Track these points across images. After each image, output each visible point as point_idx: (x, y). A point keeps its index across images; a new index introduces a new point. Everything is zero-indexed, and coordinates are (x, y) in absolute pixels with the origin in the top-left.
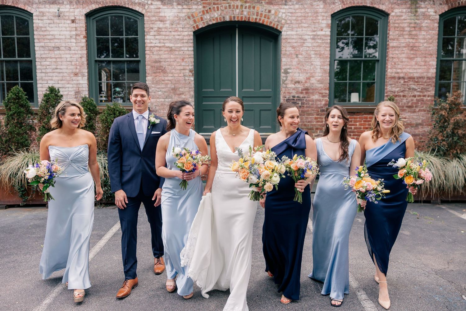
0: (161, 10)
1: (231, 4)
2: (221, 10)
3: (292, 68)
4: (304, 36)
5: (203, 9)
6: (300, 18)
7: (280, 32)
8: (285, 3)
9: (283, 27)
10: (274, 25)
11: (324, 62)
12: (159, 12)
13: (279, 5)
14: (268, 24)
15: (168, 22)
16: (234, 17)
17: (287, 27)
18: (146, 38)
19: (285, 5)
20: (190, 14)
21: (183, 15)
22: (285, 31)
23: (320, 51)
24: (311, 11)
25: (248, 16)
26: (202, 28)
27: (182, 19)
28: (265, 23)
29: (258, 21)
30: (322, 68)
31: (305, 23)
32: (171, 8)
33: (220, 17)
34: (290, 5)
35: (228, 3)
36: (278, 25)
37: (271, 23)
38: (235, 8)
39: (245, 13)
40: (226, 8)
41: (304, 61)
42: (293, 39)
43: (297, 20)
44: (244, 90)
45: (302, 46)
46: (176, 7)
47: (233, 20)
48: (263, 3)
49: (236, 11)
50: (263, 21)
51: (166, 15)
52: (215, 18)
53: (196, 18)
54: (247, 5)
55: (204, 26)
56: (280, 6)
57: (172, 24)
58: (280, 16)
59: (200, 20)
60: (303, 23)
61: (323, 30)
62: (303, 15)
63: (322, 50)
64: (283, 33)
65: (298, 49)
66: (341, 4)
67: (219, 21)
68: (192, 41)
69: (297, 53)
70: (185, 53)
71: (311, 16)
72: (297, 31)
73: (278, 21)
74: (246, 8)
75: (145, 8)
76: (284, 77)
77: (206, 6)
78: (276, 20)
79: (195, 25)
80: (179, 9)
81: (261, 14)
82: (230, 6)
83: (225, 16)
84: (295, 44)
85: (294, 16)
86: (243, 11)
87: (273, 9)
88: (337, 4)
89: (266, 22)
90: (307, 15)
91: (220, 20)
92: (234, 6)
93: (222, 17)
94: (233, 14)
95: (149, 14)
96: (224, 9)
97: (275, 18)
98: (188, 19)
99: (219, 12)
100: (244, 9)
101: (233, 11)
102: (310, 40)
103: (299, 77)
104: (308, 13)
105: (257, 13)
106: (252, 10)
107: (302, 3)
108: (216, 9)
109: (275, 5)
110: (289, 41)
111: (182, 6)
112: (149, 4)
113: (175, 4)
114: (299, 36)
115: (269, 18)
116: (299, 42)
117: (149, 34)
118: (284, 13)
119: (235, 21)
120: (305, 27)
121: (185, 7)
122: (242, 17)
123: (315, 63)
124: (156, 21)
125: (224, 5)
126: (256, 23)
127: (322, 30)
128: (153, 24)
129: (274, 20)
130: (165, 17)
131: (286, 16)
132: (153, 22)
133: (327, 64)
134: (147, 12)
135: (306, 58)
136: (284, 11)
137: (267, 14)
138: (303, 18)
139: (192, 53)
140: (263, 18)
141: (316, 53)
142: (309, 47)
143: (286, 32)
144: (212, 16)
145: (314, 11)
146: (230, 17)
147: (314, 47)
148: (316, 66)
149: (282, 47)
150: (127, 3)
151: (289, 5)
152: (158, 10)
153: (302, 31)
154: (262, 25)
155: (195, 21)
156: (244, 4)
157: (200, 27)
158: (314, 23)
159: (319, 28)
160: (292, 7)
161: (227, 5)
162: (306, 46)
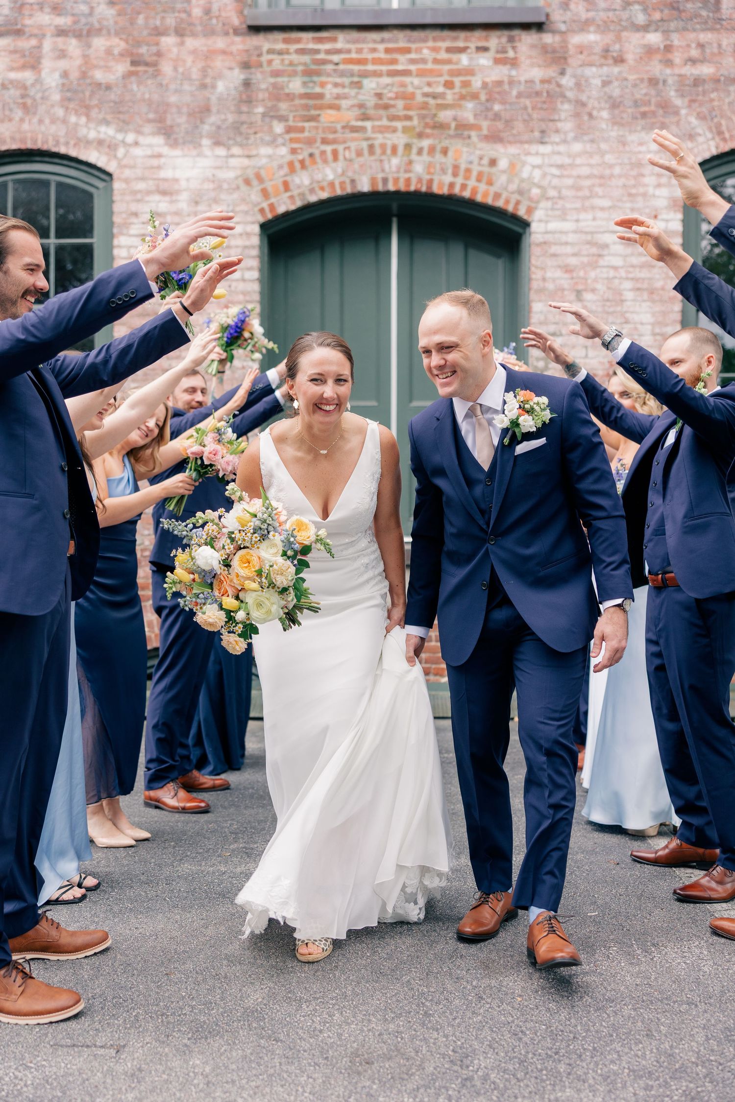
0: (163, 160)
1: (377, 143)
2: (345, 159)
3: (564, 332)
4: (599, 236)
5: (290, 157)
6: (588, 183)
7: (526, 224)
8: (542, 138)
9: (536, 208)
10: (507, 202)
11: (664, 314)
12: (159, 167)
13: (522, 142)
14: (490, 201)
15: (184, 196)
16: (385, 181)
17: (546, 209)
18: (116, 242)
19: (542, 143)
20: (250, 173)
21: (231, 175)
22: (540, 221)
23: (650, 279)
24: (620, 161)
25: (428, 177)
26: (287, 215)
27: (225, 186)
28: (479, 198)
29: (457, 190)
30: (657, 330)
31: (603, 197)
32: (194, 152)
33: (342, 179)
34: (557, 144)
35: (367, 139)
36: (518, 203)
37: (497, 196)
38: (389, 151)
39: (419, 168)
40: (359, 154)
41: (600, 309)
42: (566, 243)
43: (579, 188)
44: (415, 404)
45: (594, 265)
46: (207, 151)
47: (380, 188)
48: (475, 138)
49: (389, 161)
50: (474, 191)
51: (178, 174)
52: (325, 184)
53: (269, 185)
54: (426, 143)
55: (292, 208)
56: (526, 146)
57: (197, 203)
58: (525, 174)
59: (282, 188)
60: (597, 196)
61: (659, 217)
62: (596, 172)
63: (657, 276)
64: (534, 227)
65: (582, 274)
66: (713, 139)
67: (339, 192)
68: (255, 252)
69: (580, 287)
70: (233, 288)
71: (620, 176)
72: (577, 221)
73: (520, 192)
74: (420, 152)
75: (115, 157)
76: (538, 359)
77: (301, 149)
78: (513, 187)
79: (265, 205)
80: (218, 157)
81: (468, 171)
82: (371, 147)
83: (356, 177)
84: (573, 261)
85: (569, 176)
86: (410, 162)
87: (504, 154)
88: (701, 139)
89: (483, 194)
90: (607, 172)
91: (342, 188)
92: (383, 147)
93: (348, 181)
94: (383, 171)
95: (127, 173)
96: (353, 155)
97: (510, 181)
98: (244, 188)
99: (340, 166)
100: (414, 157)
101: (381, 161)
102: (619, 248)
103: (587, 361)
104: (611, 166)
105: (456, 168)
106: (439, 157)
107: (591, 137)
108: (330, 156)
109: (510, 143)
110: (554, 249)
111: (229, 149)
112: (130, 145)
113: (206, 142)
114: (584, 237)
115: (490, 183)
116: (585, 252)
117: (125, 231)
118: (539, 167)
119: (387, 193)
120: (602, 209)
121: (236, 150)
122: (408, 181)
123: (636, 318)
124: (149, 193)
125: (353, 145)
126: (451, 199)
127: (656, 217)
128: (138, 201)
129: (506, 189)
130: (176, 180)
131: (544, 175)
132: (139, 196)
133: (675, 321)
134: (121, 167)
135: (608, 300)
136: (537, 161)
137: (486, 169)
138: (597, 181)
139: (256, 287)
140: (472, 183)
141: (639, 285)
142: (615, 268)
143: (542, 225)
144: (319, 177)
145: (630, 159)
146: (373, 180)
147: (631, 269)
148: (639, 326)
149: (533, 269)
150: (62, 140)
151: (552, 143)
152: (155, 162)
153: (594, 219)
154: (471, 203)
155: (265, 193)
156: (415, 141)
157: (281, 209)
158: (630, 195)
159: (647, 211)
160: (562, 148)
161: (365, 145)
162: (606, 264)
